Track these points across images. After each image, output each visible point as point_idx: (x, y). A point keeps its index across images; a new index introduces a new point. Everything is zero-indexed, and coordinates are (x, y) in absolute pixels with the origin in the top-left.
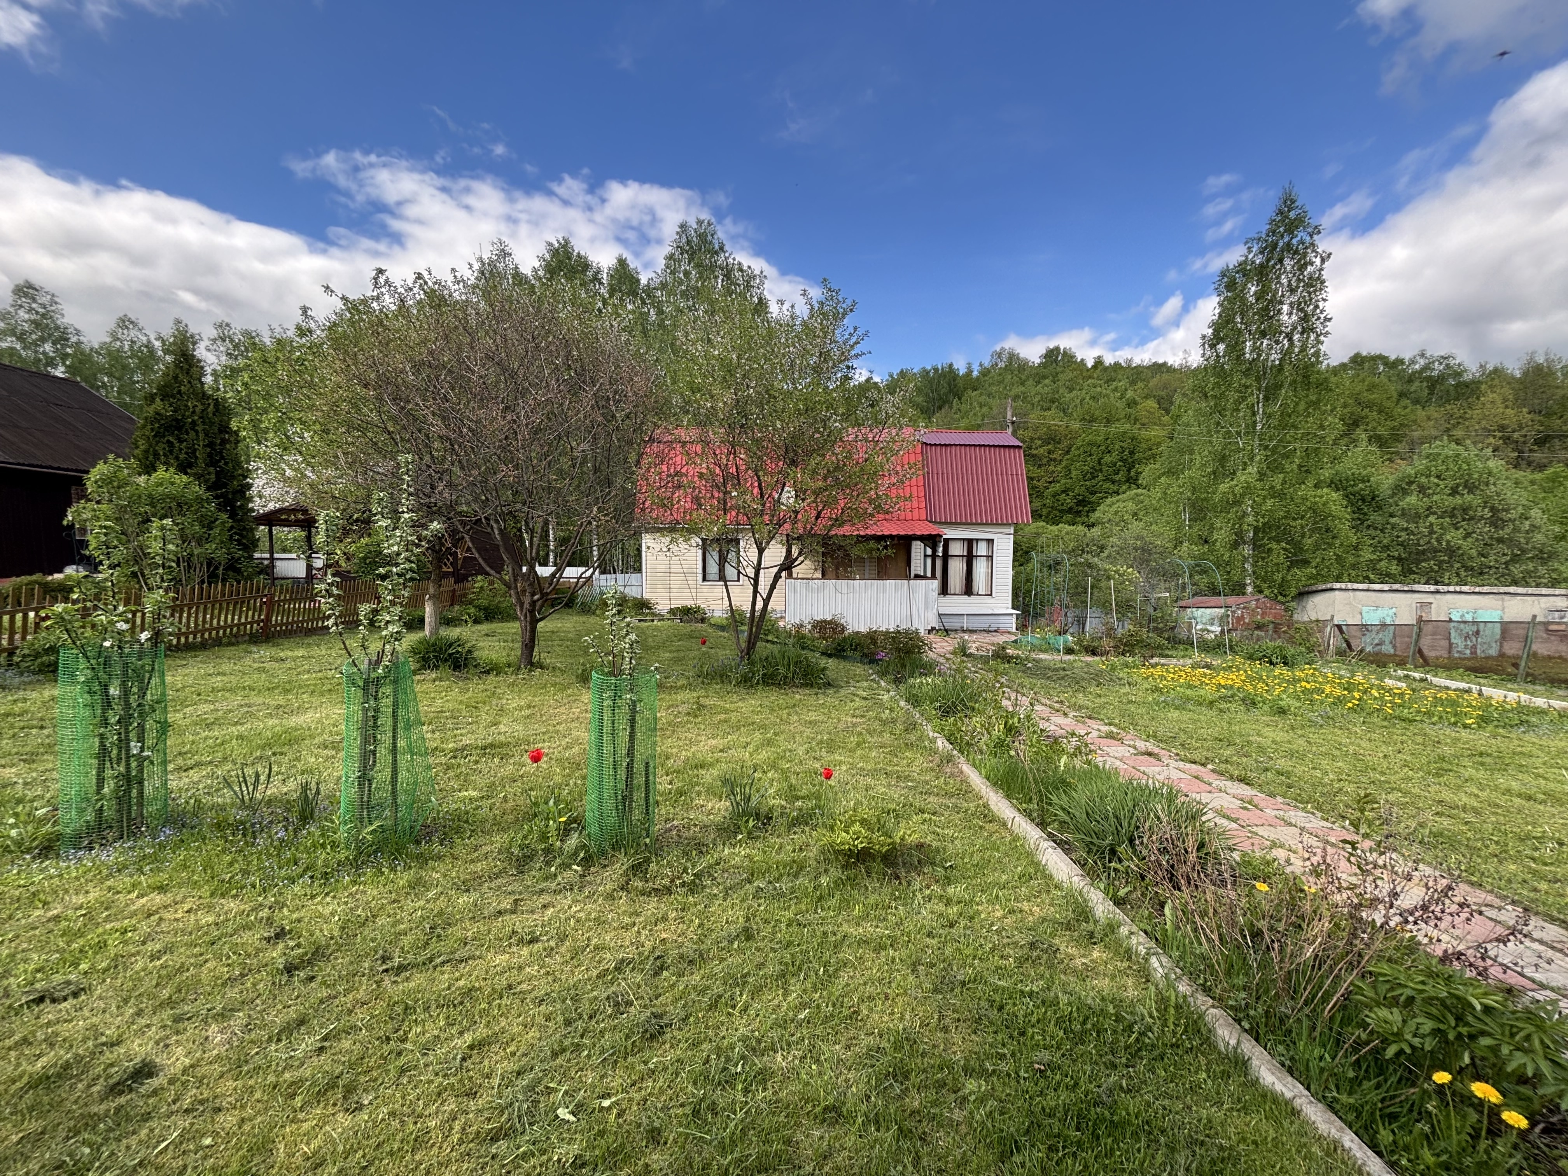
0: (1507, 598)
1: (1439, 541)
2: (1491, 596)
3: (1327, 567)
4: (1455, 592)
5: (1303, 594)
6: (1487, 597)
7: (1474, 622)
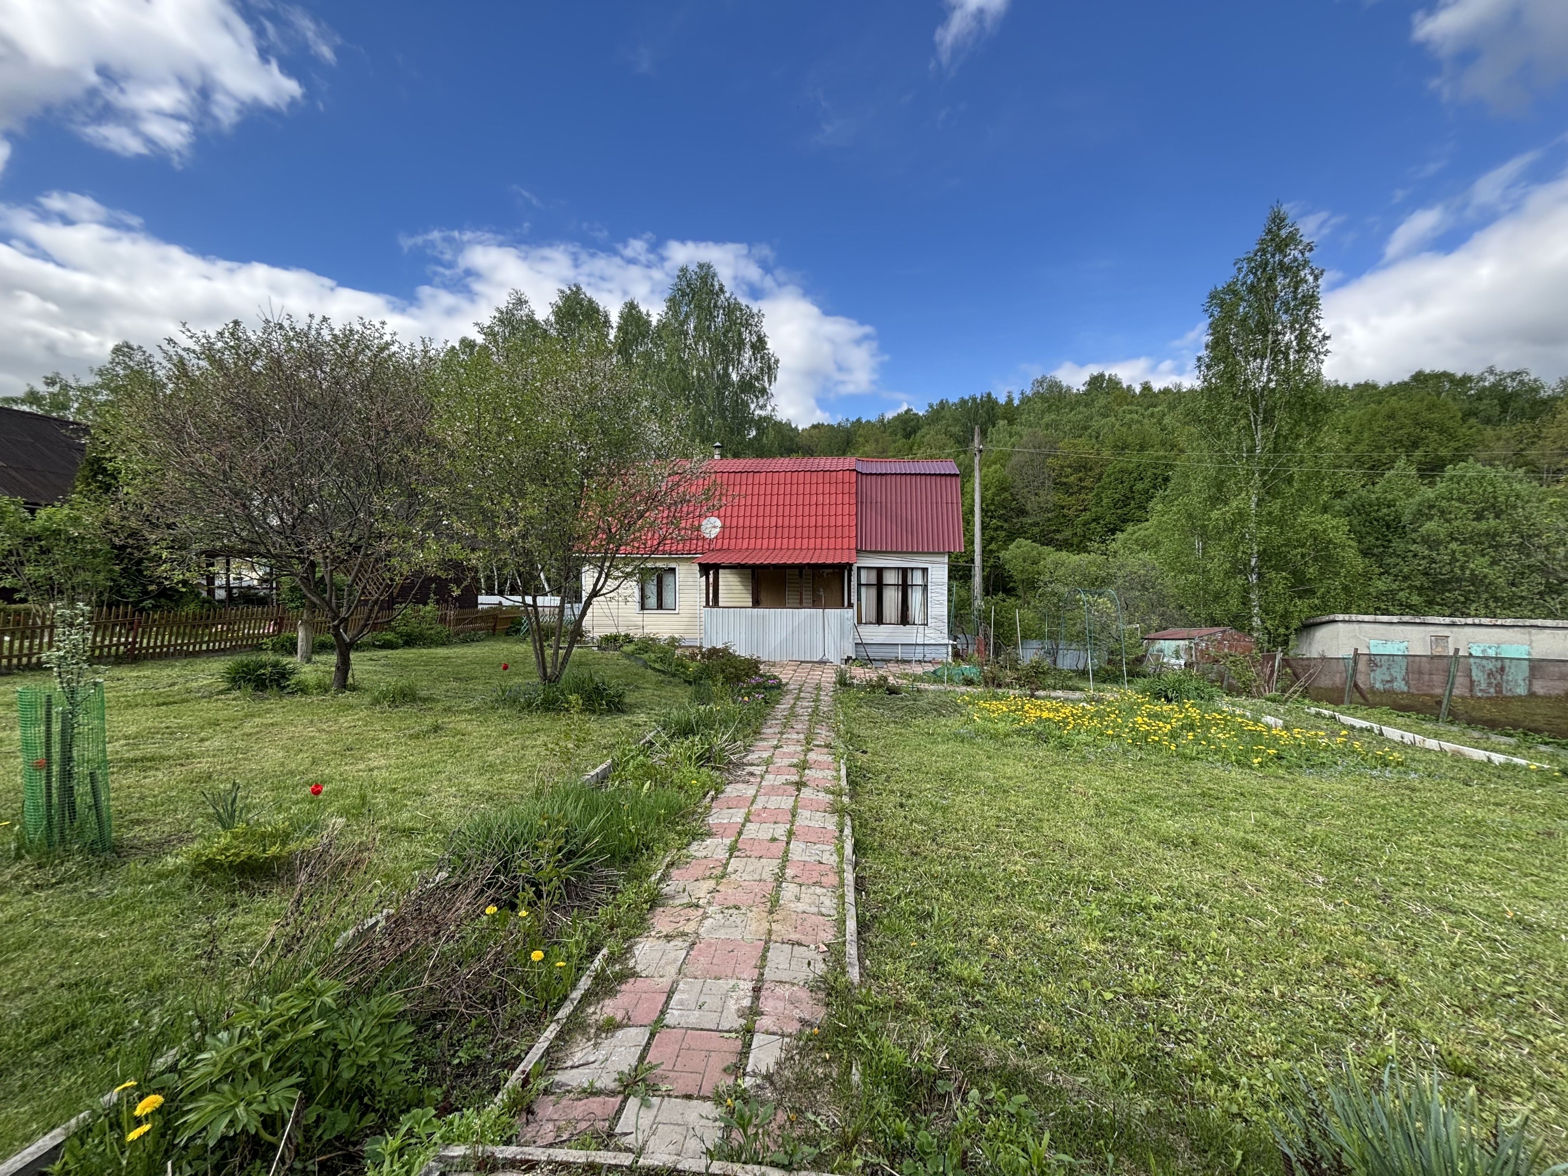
0: (1533, 631)
1: (1462, 568)
2: (1516, 629)
3: (1333, 597)
4: (1474, 625)
5: (1308, 627)
6: (1511, 630)
7: (1497, 659)
